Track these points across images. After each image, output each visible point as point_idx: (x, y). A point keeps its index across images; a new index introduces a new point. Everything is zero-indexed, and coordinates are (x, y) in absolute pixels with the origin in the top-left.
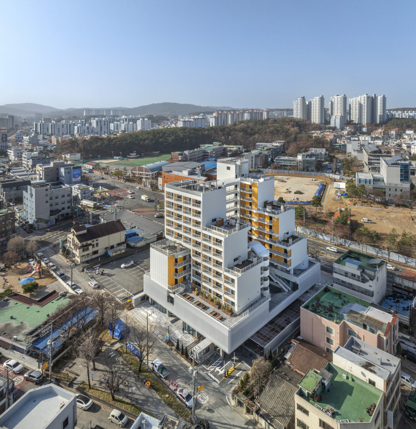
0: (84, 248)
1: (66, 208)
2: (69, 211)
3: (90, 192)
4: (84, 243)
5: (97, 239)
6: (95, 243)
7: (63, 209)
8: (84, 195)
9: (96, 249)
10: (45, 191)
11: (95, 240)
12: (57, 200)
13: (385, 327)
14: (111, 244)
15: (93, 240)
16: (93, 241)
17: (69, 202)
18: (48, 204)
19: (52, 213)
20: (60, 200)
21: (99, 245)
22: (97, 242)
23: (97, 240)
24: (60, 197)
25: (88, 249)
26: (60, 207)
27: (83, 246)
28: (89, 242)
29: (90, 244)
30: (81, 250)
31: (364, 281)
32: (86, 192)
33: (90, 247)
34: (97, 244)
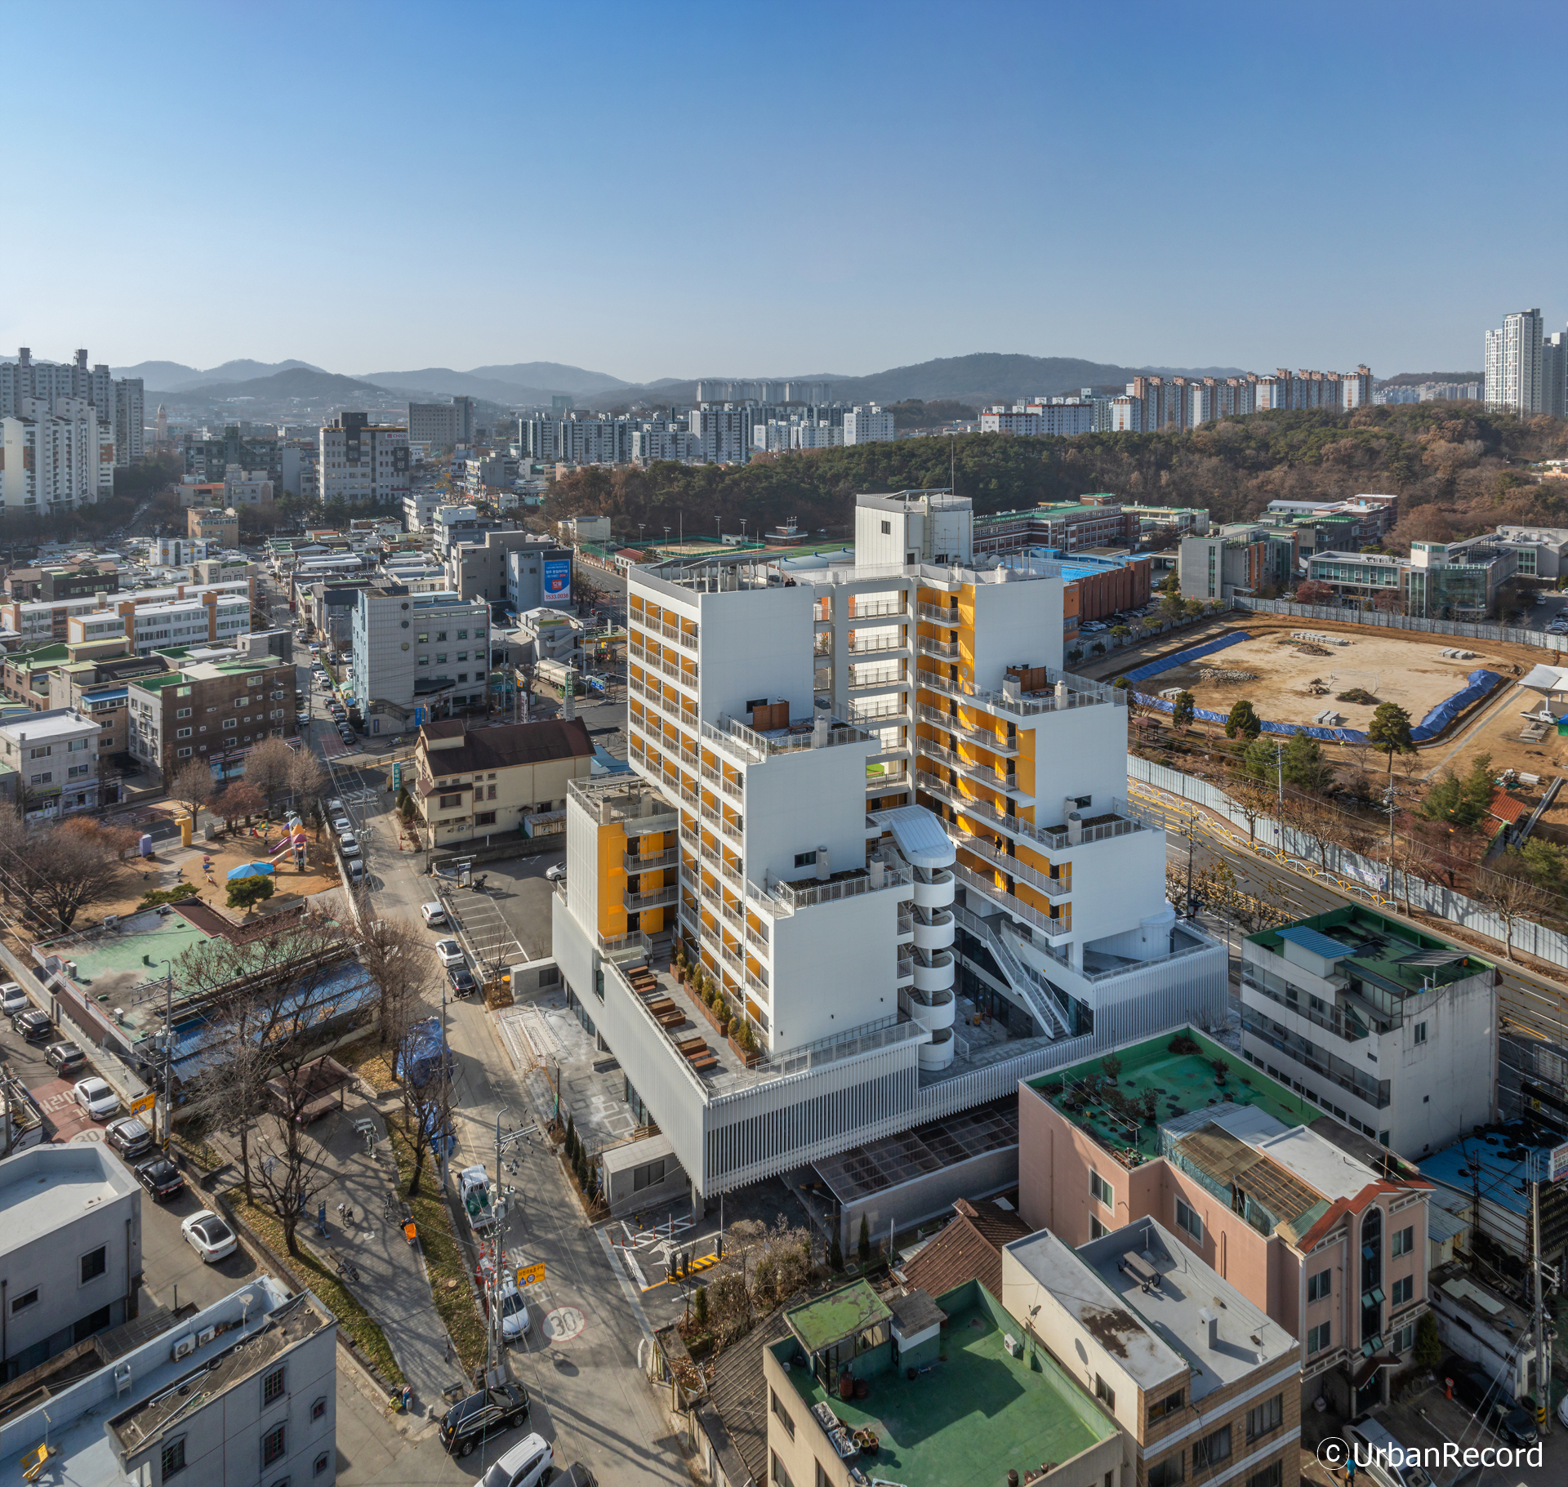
0: (448, 795)
1: (471, 677)
2: (480, 688)
3: (572, 636)
4: (449, 780)
5: (491, 771)
6: (485, 783)
7: (463, 678)
8: (548, 644)
9: (485, 806)
10: (399, 608)
11: (485, 774)
12: (443, 647)
13: (1316, 1214)
14: (544, 799)
15: (478, 773)
16: (479, 778)
17: (481, 657)
18: (410, 654)
19: (423, 687)
20: (452, 646)
21: (499, 792)
22: (492, 782)
23: (492, 776)
24: (452, 636)
25: (458, 802)
26: (451, 670)
27: (441, 789)
28: (466, 778)
29: (468, 787)
30: (436, 800)
31: (1354, 1031)
32: (557, 633)
33: (467, 797)
34: (492, 789)
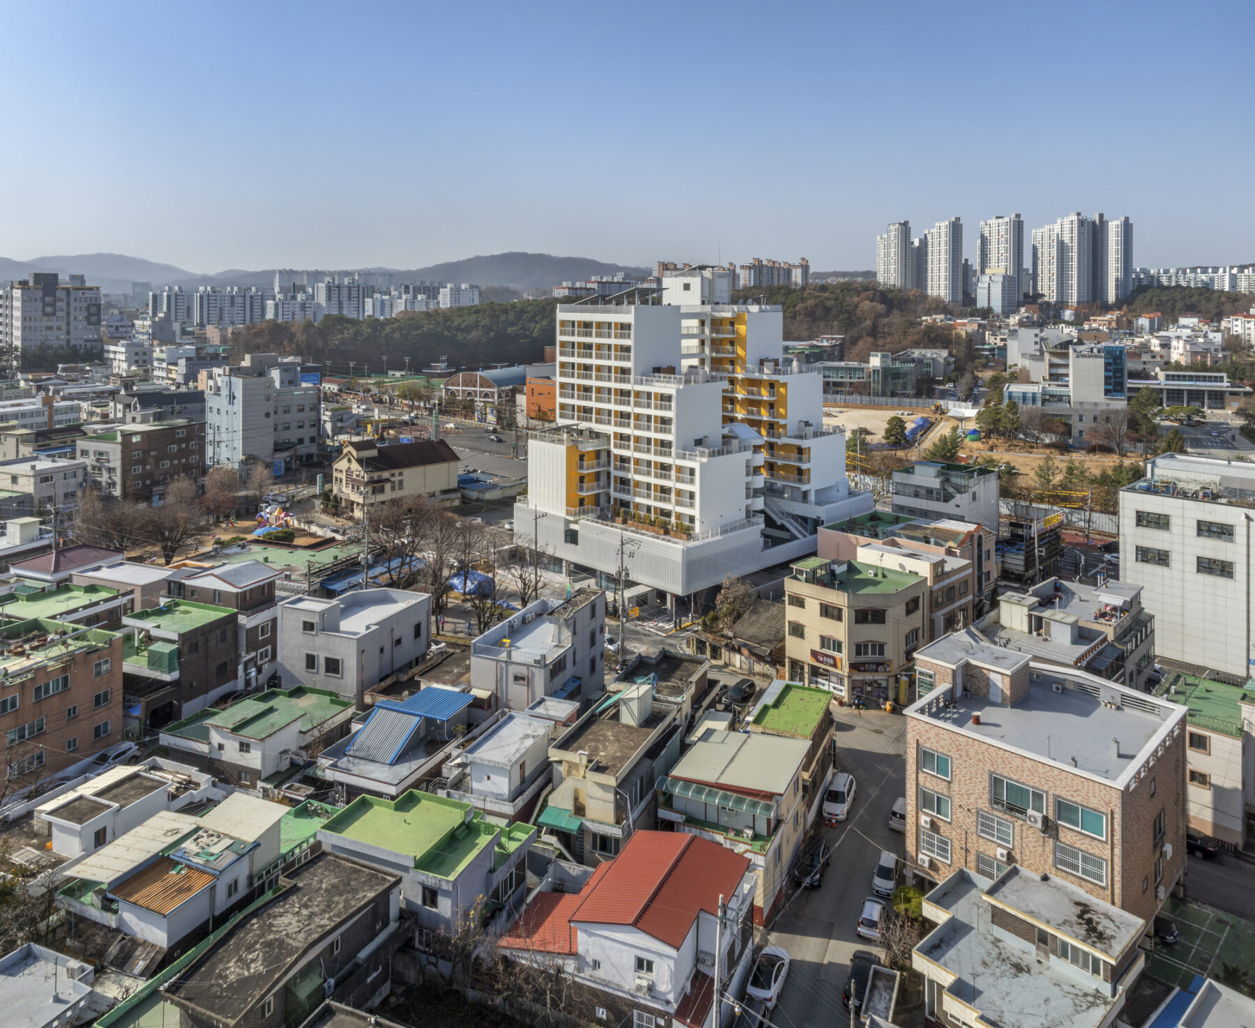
0: (377, 486)
1: (307, 441)
4: (376, 475)
5: (400, 470)
6: (396, 479)
7: (301, 441)
8: (339, 424)
9: (398, 494)
10: (263, 386)
11: (396, 472)
12: (288, 417)
13: (961, 537)
14: (429, 489)
15: (392, 472)
16: (393, 475)
17: (314, 425)
18: (271, 421)
19: (278, 448)
20: (294, 417)
21: (405, 485)
22: (400, 478)
23: (401, 474)
24: (294, 409)
25: (382, 490)
26: (293, 435)
27: (371, 482)
28: (386, 475)
29: (387, 480)
30: (369, 489)
31: (947, 498)
33: (388, 486)
34: (401, 482)
